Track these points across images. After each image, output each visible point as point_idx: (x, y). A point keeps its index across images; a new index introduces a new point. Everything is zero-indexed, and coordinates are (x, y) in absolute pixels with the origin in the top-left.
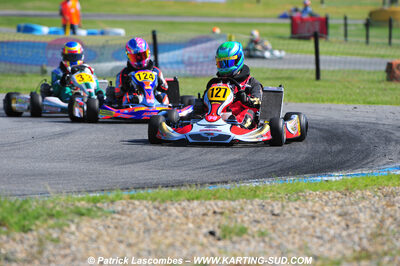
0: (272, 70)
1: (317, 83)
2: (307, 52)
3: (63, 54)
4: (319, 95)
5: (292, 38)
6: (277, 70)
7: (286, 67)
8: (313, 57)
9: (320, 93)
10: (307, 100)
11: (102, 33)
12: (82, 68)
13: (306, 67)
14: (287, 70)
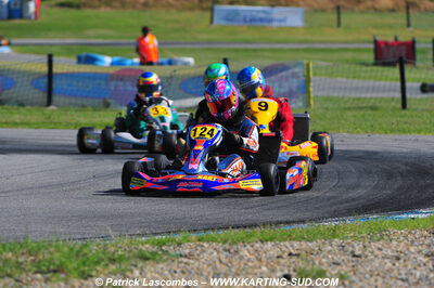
0: (354, 99)
1: (403, 112)
2: (391, 80)
3: (138, 86)
4: (405, 126)
5: (376, 64)
6: (359, 99)
7: (369, 95)
8: (399, 84)
9: (406, 123)
10: (392, 131)
11: (170, 63)
12: (159, 101)
13: (391, 95)
14: (371, 98)
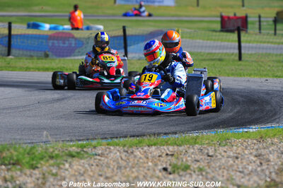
0: (208, 54)
2: (232, 41)
5: (222, 31)
7: (217, 51)
8: (237, 44)
9: (241, 70)
10: (233, 75)
13: (232, 51)
14: (219, 53)
